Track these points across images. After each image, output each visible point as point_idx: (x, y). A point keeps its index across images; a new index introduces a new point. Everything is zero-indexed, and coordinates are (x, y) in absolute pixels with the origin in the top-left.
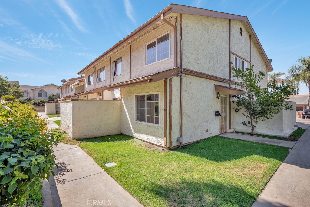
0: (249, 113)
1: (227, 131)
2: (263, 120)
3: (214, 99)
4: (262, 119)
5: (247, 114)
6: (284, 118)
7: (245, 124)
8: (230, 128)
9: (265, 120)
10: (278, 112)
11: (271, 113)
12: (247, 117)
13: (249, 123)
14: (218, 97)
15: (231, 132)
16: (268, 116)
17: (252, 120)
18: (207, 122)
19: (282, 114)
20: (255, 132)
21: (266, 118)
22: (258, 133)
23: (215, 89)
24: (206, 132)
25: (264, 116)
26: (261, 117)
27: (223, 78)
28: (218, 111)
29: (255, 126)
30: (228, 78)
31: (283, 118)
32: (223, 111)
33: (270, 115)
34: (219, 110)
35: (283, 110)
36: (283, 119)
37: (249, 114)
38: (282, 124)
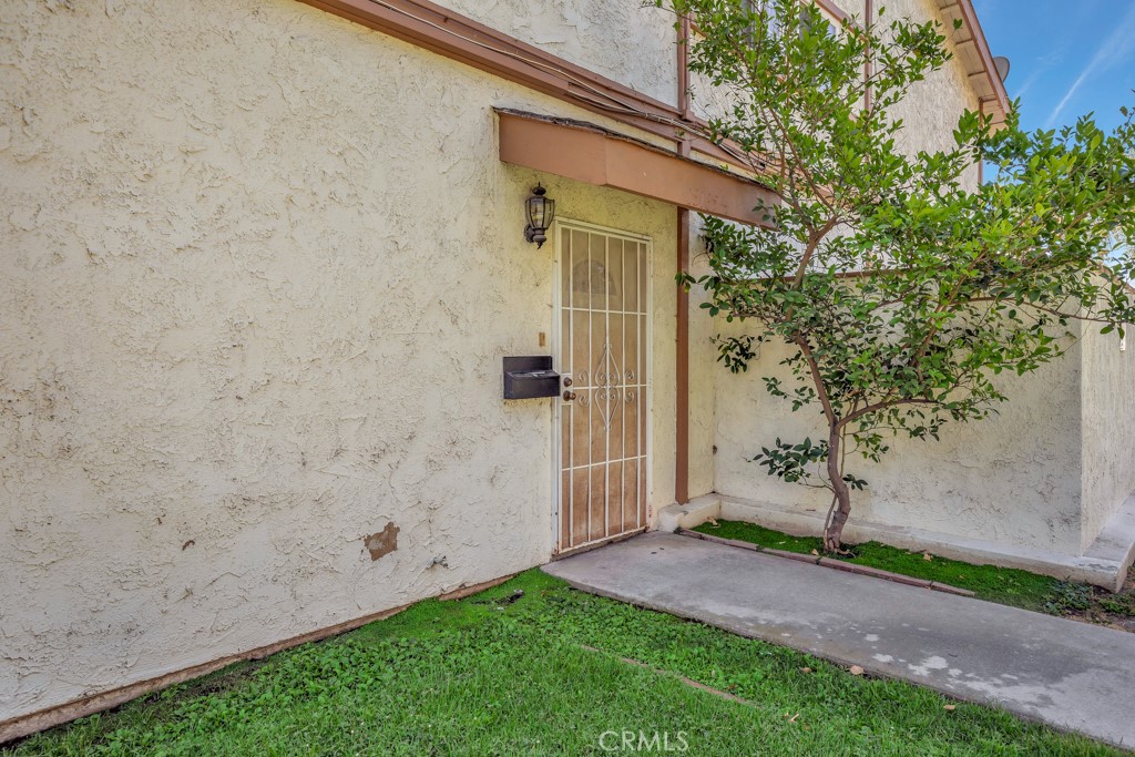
0: (816, 370)
1: (651, 522)
2: (917, 432)
3: (484, 238)
4: (912, 423)
5: (800, 385)
6: (1088, 410)
7: (786, 462)
8: (682, 496)
9: (935, 429)
10: (1039, 351)
11: (983, 369)
12: (797, 404)
13: (808, 453)
14: (535, 234)
15: (679, 531)
16: (958, 395)
17: (834, 433)
18: (391, 459)
19: (1078, 372)
20: (858, 528)
21: (945, 414)
22: (885, 541)
23: (507, 156)
24: (376, 555)
25: (927, 397)
26: (903, 408)
27: (611, 76)
28: (538, 352)
29: (860, 484)
30: (667, 96)
31: (1085, 412)
32: (599, 360)
33: (973, 384)
34: (554, 348)
35: (1089, 331)
36: (1085, 423)
37: (811, 383)
38: (1075, 461)
